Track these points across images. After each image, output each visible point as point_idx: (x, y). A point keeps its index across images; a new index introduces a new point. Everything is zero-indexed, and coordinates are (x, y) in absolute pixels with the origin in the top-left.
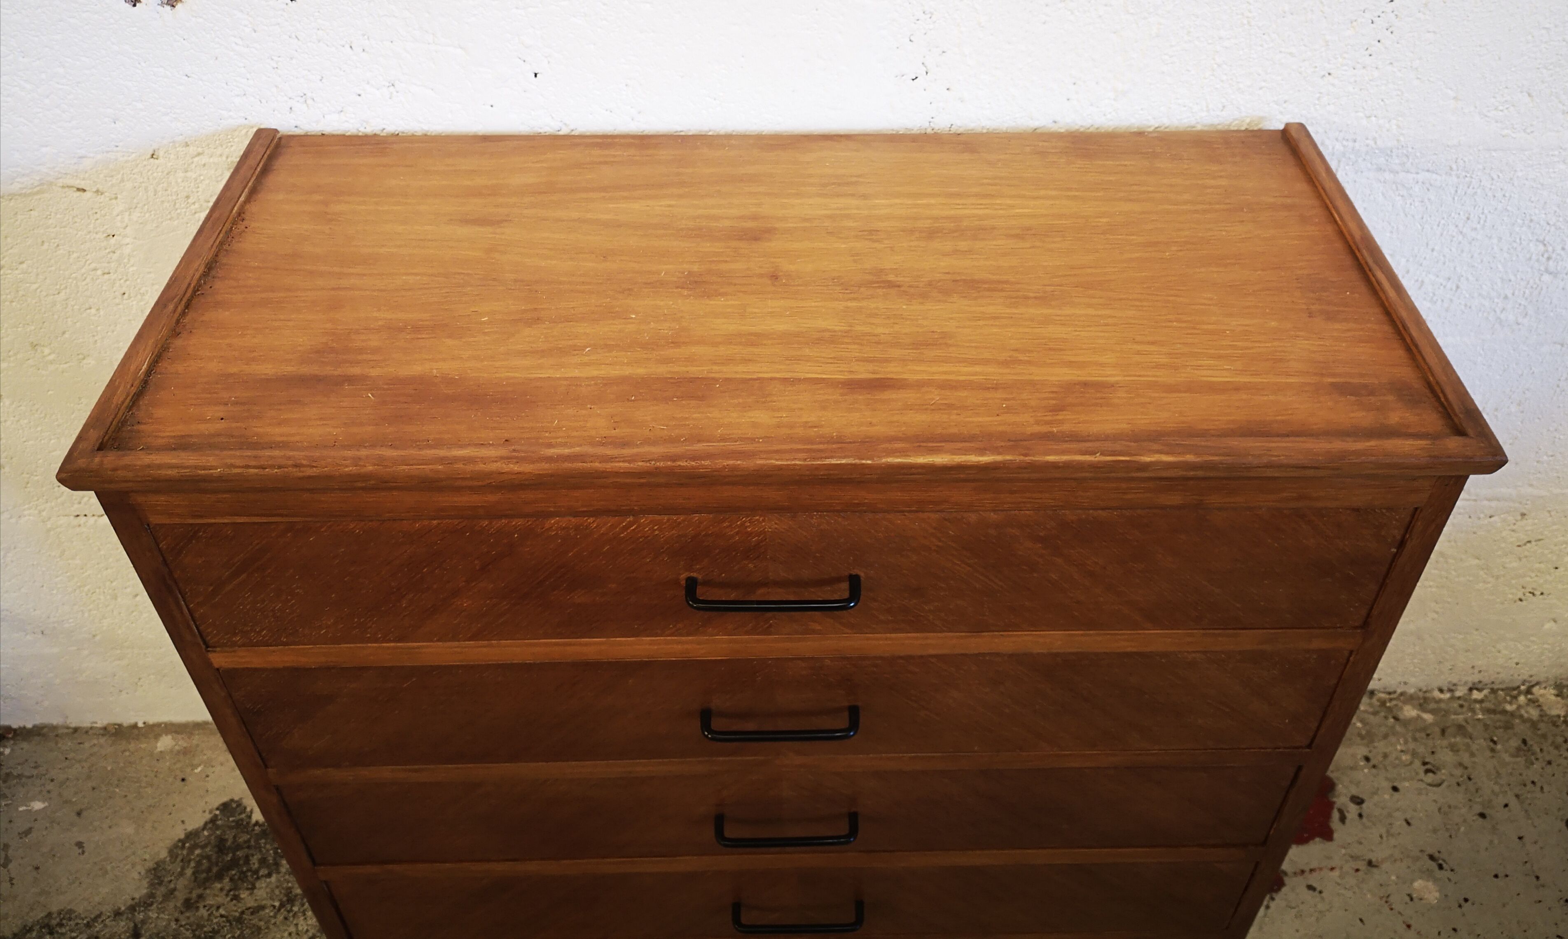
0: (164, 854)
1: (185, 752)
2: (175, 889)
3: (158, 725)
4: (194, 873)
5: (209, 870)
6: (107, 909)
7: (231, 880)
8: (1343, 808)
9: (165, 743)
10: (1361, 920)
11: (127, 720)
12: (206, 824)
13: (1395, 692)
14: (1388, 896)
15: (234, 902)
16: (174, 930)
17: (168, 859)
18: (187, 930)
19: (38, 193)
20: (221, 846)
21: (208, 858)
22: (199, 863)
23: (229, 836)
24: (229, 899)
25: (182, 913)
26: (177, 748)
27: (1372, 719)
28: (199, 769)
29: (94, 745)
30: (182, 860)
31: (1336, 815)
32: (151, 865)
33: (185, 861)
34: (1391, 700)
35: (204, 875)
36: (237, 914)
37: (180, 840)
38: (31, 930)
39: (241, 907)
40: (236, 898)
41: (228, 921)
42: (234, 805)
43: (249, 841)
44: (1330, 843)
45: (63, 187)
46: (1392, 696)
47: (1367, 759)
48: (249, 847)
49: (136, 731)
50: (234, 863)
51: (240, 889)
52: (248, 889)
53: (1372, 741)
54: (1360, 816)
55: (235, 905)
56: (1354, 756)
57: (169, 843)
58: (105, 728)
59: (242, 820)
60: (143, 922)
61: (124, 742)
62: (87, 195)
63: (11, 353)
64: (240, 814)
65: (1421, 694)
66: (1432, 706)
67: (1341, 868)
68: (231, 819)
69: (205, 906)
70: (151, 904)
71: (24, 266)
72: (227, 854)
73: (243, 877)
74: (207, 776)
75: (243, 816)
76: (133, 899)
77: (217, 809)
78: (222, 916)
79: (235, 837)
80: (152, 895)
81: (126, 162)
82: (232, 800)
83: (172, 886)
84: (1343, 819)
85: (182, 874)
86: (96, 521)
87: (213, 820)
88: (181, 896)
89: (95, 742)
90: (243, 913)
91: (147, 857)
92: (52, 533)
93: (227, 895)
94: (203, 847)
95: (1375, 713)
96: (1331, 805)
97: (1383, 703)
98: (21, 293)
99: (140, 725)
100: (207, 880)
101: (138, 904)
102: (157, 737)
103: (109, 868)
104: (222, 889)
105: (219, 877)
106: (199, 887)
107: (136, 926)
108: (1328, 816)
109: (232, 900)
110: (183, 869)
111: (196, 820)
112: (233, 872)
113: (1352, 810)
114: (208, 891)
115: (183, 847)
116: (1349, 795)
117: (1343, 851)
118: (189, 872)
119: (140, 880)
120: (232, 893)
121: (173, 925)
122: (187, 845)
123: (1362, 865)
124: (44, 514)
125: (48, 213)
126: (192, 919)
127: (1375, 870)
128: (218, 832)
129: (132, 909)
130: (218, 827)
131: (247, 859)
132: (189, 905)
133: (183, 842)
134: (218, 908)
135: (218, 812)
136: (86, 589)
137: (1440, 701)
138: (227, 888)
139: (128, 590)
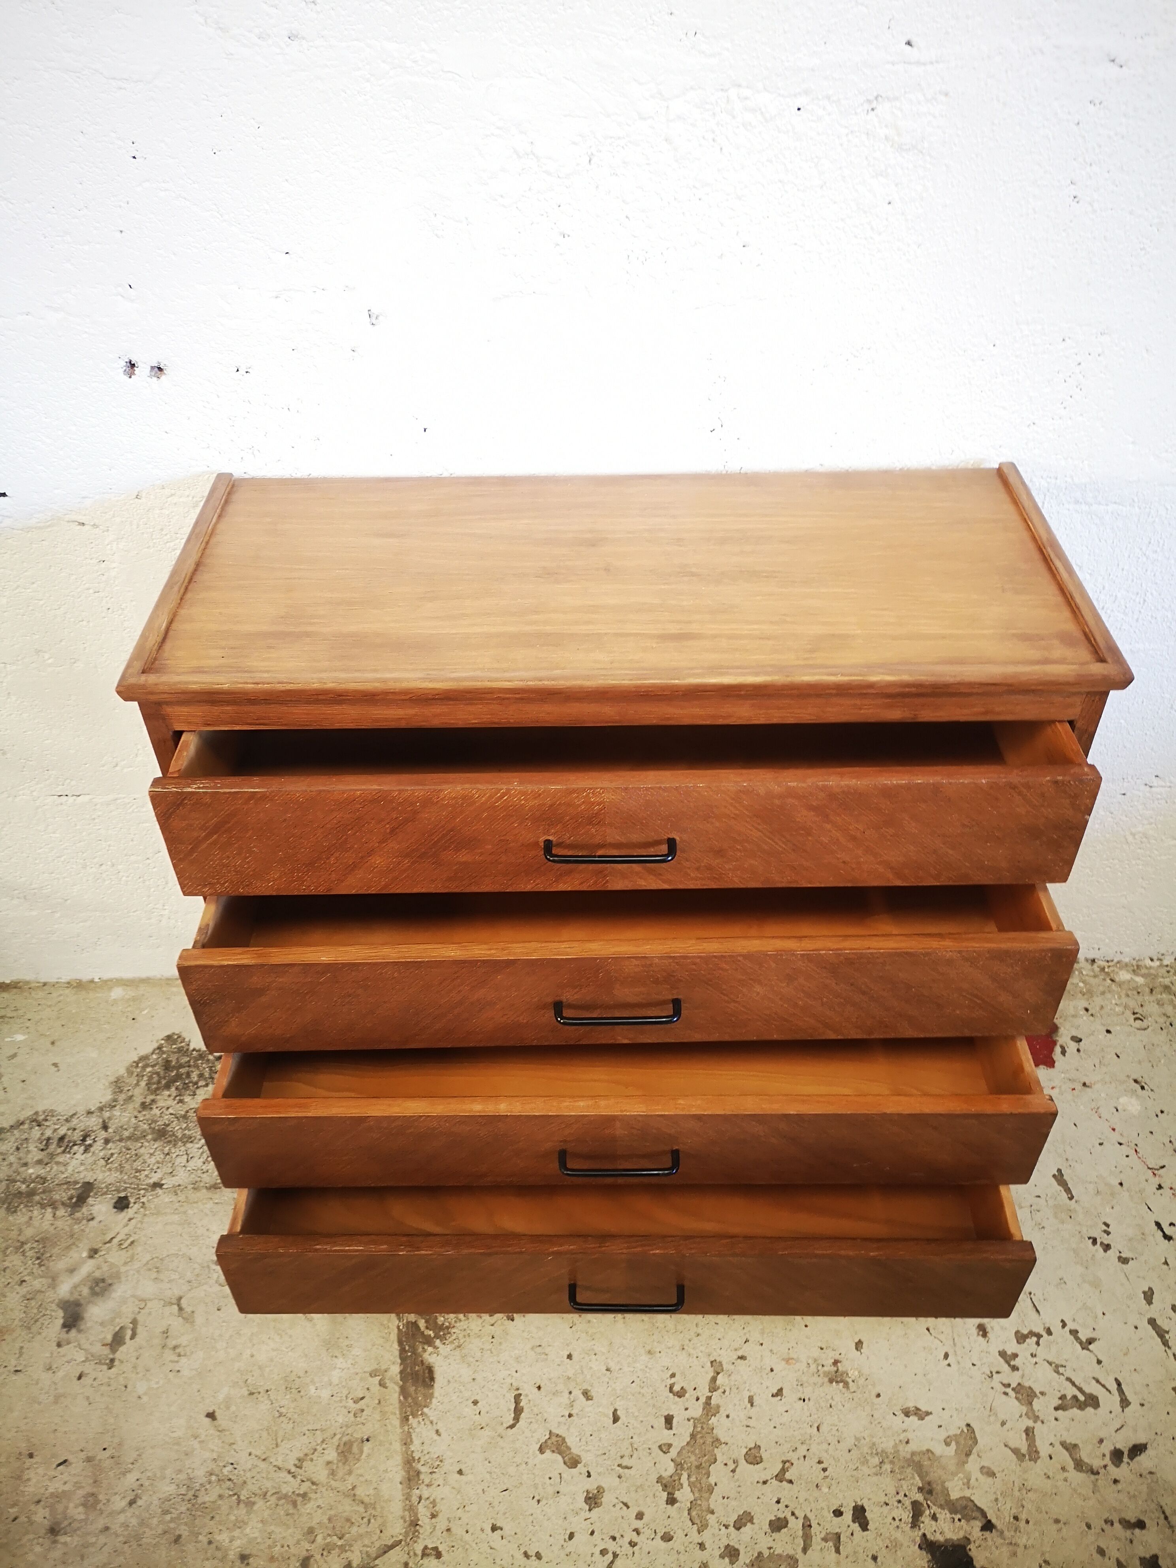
0: (122, 1071)
1: (134, 999)
2: (132, 1096)
3: (111, 980)
4: (147, 1084)
5: (159, 1082)
6: (81, 1110)
7: (177, 1089)
8: (1065, 1045)
9: (117, 993)
10: (1075, 1125)
11: (85, 977)
12: (154, 1050)
13: (1112, 961)
14: (1098, 1108)
15: (180, 1104)
16: (135, 1124)
17: (126, 1075)
18: (145, 1124)
19: (49, 526)
20: (167, 1065)
21: (158, 1074)
22: (150, 1078)
23: (173, 1059)
24: (176, 1102)
25: (140, 1112)
26: (127, 997)
27: (1093, 981)
28: (146, 1012)
29: (61, 995)
30: (137, 1075)
31: (1058, 1049)
32: (113, 1079)
33: (140, 1076)
34: (1109, 967)
35: (155, 1086)
36: (183, 1113)
37: (134, 1062)
38: (22, 1123)
39: (186, 1107)
40: (181, 1101)
41: (177, 1118)
42: (176, 1037)
43: (189, 1061)
44: (1052, 1069)
45: (68, 522)
46: (1110, 964)
47: (1087, 1010)
48: (189, 1066)
49: (93, 985)
50: (178, 1077)
51: (184, 1095)
52: (190, 1095)
53: (1092, 996)
54: (1078, 1050)
55: (181, 1107)
56: (1075, 1008)
57: (127, 1063)
58: (68, 983)
59: (182, 1047)
60: (109, 1118)
61: (84, 993)
62: (86, 528)
63: (19, 658)
64: (181, 1042)
65: (1134, 963)
66: (1144, 971)
67: (1060, 1087)
68: (174, 1046)
69: (157, 1108)
70: (115, 1106)
71: (35, 585)
72: (172, 1071)
73: (186, 1087)
74: (153, 1016)
75: (183, 1044)
76: (101, 1103)
77: (162, 1040)
78: (171, 1114)
79: (177, 1059)
80: (115, 1100)
81: (118, 501)
82: (174, 1034)
83: (130, 1093)
84: (1064, 1052)
85: (137, 1084)
86: (75, 800)
87: (160, 1048)
88: (138, 1100)
89: (62, 992)
90: (187, 1112)
91: (108, 1073)
92: (40, 810)
93: (174, 1099)
94: (153, 1066)
95: (1095, 976)
96: (1054, 1043)
97: (1103, 969)
98: (31, 608)
99: (97, 980)
100: (157, 1089)
101: (105, 1106)
102: (110, 989)
103: (79, 1081)
104: (169, 1096)
105: (167, 1087)
106: (152, 1094)
107: (104, 1121)
108: (1052, 1050)
109: (178, 1103)
110: (138, 1081)
111: (147, 1047)
112: (178, 1084)
113: (1072, 1046)
114: (158, 1097)
115: (137, 1066)
116: (1070, 1036)
117: (1063, 1075)
118: (143, 1084)
119: (105, 1089)
120: (178, 1098)
121: (133, 1120)
122: (140, 1065)
123: (1079, 1087)
124: (35, 794)
125: (56, 543)
126: (148, 1117)
127: (1088, 1089)
128: (164, 1056)
129: (101, 1109)
130: (164, 1053)
131: (188, 1075)
132: (144, 1106)
133: (137, 1063)
134: (168, 1108)
135: (163, 1042)
136: (62, 859)
137: (1151, 967)
138: (175, 1094)
139: (96, 860)
